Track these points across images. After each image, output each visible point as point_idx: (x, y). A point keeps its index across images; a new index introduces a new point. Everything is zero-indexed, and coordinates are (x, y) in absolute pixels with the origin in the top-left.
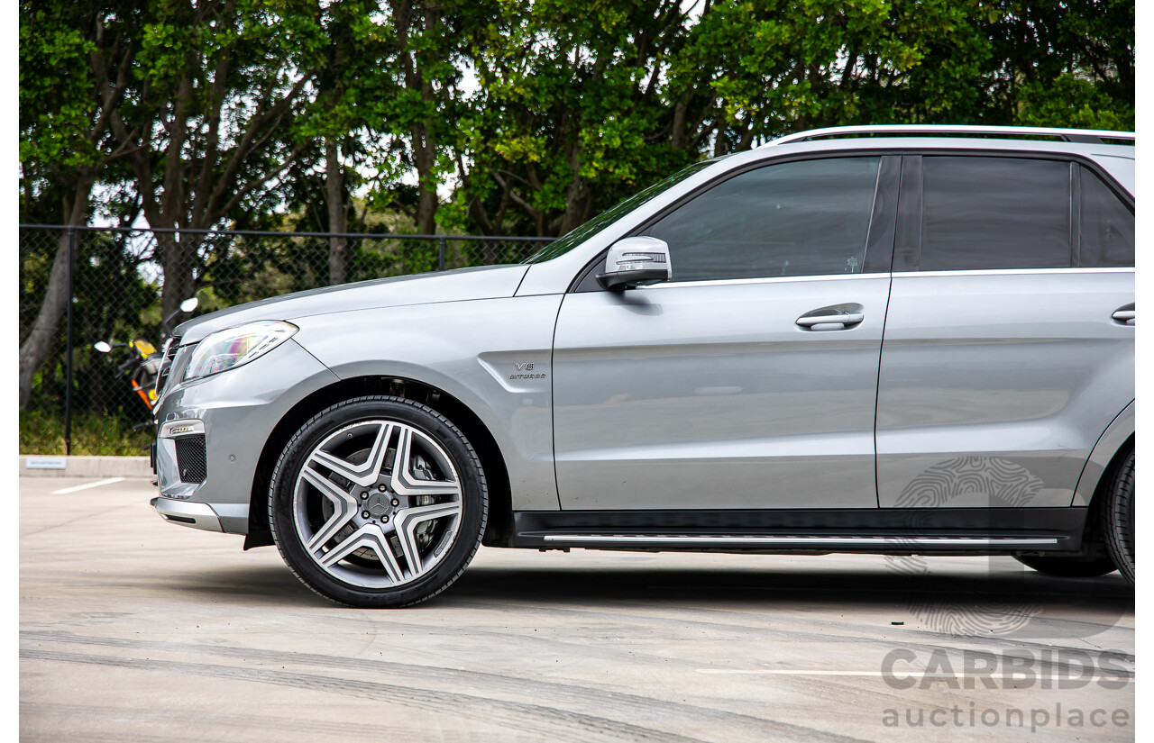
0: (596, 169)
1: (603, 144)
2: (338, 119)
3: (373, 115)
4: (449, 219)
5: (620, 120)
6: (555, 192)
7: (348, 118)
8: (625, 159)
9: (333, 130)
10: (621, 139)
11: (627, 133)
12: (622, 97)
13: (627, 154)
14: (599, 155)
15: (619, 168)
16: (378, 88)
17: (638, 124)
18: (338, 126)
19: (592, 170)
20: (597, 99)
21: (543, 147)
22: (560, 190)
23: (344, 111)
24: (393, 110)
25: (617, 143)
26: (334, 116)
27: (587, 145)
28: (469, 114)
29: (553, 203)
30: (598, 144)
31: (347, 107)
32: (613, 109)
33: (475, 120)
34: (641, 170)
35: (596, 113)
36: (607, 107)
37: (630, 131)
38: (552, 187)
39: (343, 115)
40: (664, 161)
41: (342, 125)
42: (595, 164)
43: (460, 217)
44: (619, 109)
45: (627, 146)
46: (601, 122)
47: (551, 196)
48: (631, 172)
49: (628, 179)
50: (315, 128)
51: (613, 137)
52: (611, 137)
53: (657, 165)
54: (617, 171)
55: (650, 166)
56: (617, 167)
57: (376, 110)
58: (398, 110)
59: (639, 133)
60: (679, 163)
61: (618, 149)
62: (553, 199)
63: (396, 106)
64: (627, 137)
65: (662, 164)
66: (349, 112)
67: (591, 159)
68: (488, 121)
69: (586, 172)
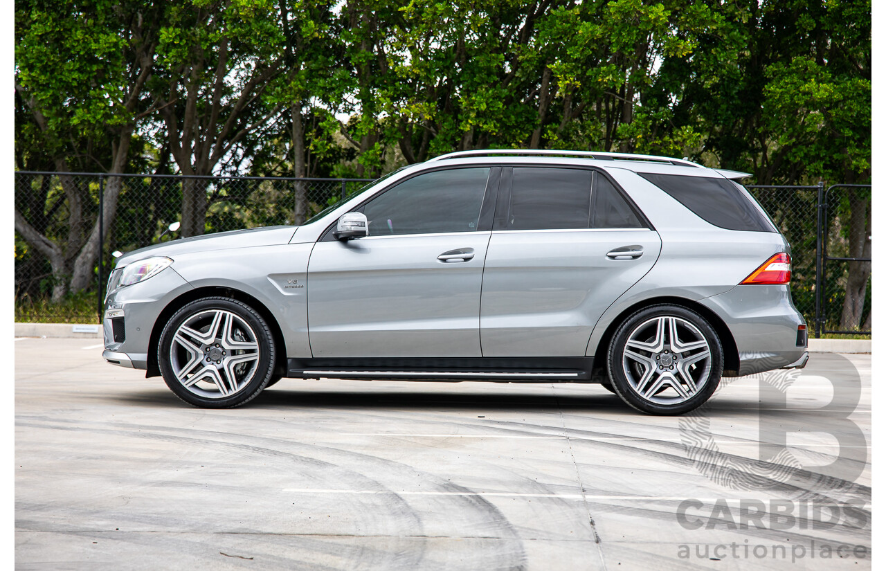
0: (471, 124)
1: (475, 108)
2: (293, 91)
3: (317, 88)
4: (368, 160)
5: (487, 90)
6: (445, 140)
7: (299, 90)
8: (491, 117)
9: (289, 99)
10: (487, 104)
11: (491, 100)
12: (489, 74)
13: (492, 114)
14: (473, 115)
15: (487, 124)
16: (321, 69)
17: (501, 92)
18: (292, 96)
19: (468, 125)
20: (472, 75)
21: (434, 109)
22: (448, 139)
23: (297, 86)
24: (331, 85)
25: (483, 107)
26: (291, 89)
27: (465, 108)
28: (385, 86)
29: (442, 148)
30: (471, 107)
31: (299, 83)
32: (483, 83)
33: (388, 91)
34: (503, 125)
35: (472, 85)
36: (479, 81)
37: (493, 99)
38: (442, 137)
39: (297, 88)
40: (522, 118)
41: (296, 96)
42: (470, 121)
43: (376, 159)
44: (487, 82)
45: (491, 109)
46: (475, 91)
47: (442, 143)
48: (495, 127)
49: (493, 132)
50: (277, 98)
51: (482, 103)
52: (480, 103)
53: (516, 121)
54: (485, 126)
55: (511, 122)
56: (485, 123)
57: (319, 84)
58: (334, 85)
59: (500, 100)
60: (532, 119)
61: (485, 111)
62: (443, 145)
63: (332, 82)
64: (491, 102)
65: (520, 120)
66: (300, 87)
67: (468, 117)
68: (398, 91)
69: (464, 127)
